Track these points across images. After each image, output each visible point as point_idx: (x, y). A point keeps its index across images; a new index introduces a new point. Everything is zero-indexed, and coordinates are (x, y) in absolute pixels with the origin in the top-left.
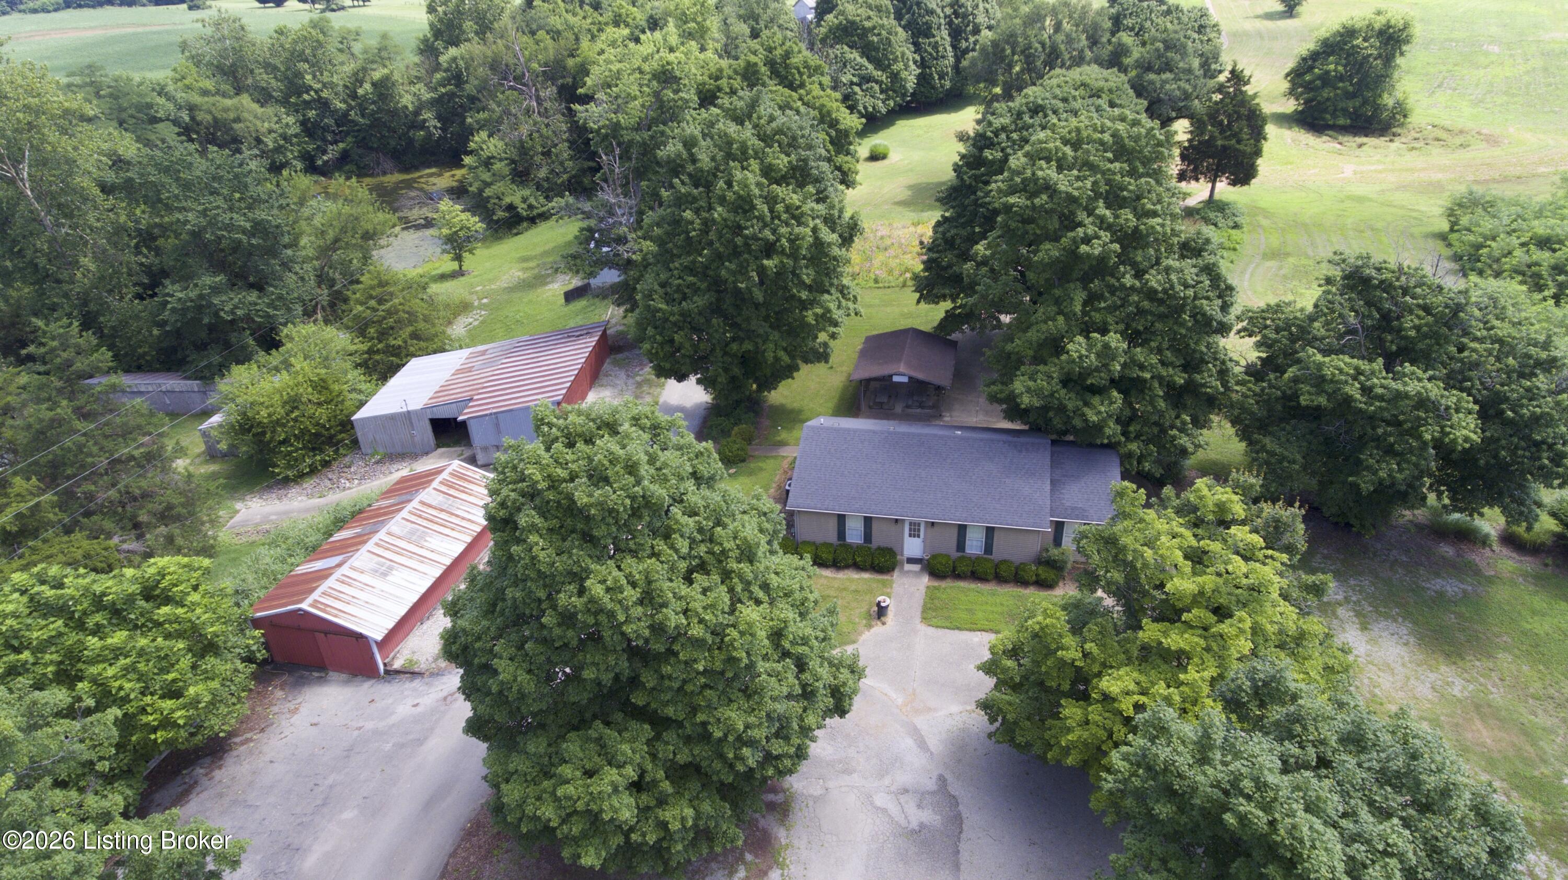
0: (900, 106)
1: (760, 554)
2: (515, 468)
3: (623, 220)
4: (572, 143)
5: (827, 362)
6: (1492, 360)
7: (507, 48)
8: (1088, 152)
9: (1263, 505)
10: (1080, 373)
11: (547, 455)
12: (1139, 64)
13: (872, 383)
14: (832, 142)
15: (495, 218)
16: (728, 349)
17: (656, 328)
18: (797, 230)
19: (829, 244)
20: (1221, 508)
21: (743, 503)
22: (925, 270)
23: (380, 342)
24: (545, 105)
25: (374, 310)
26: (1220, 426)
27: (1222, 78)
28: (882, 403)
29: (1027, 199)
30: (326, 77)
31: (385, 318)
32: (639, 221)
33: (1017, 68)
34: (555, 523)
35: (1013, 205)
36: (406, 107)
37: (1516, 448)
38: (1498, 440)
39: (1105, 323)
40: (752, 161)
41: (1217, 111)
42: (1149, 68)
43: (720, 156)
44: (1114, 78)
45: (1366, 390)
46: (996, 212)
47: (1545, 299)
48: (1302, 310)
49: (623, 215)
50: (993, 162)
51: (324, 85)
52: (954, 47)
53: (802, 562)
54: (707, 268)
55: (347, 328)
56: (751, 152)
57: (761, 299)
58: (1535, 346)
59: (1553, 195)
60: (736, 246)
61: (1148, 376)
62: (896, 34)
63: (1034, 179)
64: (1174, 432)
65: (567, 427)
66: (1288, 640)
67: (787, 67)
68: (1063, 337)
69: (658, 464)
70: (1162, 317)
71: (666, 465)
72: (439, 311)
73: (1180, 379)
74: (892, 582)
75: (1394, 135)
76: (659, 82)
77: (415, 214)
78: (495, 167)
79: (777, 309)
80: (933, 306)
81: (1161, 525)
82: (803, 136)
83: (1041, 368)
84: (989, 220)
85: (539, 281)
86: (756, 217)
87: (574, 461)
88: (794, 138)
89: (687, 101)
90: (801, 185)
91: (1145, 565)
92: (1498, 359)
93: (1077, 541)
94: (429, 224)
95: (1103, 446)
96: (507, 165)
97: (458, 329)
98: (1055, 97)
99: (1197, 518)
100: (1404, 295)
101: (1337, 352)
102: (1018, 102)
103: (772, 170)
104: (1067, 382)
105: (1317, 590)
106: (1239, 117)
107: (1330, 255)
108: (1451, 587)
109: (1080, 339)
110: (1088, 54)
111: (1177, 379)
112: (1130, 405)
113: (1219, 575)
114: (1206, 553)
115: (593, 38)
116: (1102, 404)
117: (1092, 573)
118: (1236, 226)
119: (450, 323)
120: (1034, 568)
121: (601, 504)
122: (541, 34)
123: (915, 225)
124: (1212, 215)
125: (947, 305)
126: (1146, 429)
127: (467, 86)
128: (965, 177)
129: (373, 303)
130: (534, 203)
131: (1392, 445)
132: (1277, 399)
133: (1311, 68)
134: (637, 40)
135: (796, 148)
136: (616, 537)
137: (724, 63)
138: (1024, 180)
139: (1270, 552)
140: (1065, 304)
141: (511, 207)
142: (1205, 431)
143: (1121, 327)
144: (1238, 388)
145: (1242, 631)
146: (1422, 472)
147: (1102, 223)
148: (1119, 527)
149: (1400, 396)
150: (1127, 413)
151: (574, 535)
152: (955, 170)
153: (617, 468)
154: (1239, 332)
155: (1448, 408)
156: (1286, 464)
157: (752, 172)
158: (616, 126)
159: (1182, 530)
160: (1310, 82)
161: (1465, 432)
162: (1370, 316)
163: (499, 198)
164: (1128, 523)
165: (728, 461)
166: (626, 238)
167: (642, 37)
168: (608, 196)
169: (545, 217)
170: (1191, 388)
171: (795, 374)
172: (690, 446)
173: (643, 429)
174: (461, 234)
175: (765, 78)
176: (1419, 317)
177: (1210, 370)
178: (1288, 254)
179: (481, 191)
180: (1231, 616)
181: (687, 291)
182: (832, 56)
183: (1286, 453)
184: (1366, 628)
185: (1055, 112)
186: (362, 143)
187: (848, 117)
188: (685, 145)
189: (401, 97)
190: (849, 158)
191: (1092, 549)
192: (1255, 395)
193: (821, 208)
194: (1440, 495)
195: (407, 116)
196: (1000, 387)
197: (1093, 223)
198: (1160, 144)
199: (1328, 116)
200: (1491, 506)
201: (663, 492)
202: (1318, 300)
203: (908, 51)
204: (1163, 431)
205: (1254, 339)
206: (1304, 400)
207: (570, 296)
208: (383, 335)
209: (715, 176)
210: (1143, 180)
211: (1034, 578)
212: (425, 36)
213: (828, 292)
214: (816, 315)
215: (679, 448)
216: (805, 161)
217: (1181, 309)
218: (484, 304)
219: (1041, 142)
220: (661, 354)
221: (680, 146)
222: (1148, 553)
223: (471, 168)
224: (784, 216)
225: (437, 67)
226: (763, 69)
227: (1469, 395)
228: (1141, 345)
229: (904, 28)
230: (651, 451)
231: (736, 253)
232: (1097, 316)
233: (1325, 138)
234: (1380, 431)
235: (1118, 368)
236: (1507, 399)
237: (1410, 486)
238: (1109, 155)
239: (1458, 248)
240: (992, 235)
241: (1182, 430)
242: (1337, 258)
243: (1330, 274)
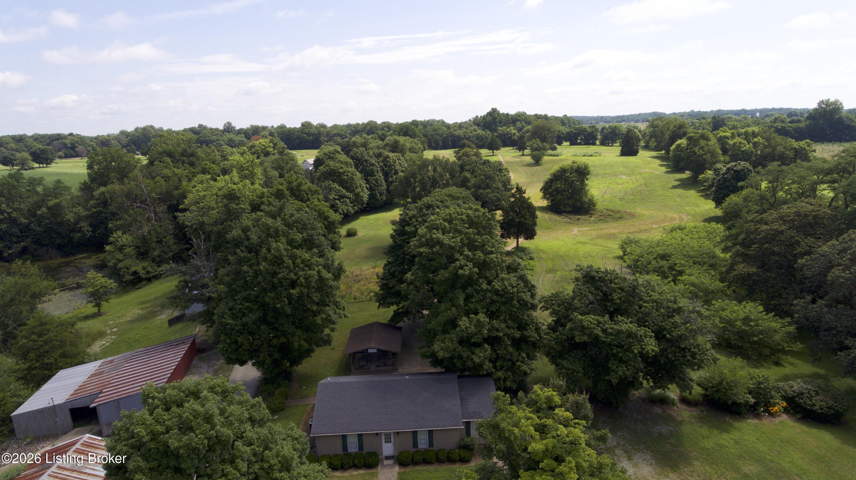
0: (361, 209)
1: (294, 465)
2: (127, 430)
3: (206, 275)
4: (175, 235)
5: (330, 345)
6: (654, 310)
7: (137, 186)
8: (456, 225)
9: (568, 395)
10: (467, 337)
11: (150, 418)
12: (474, 186)
13: (357, 355)
14: (326, 228)
15: (124, 280)
16: (271, 343)
17: (226, 335)
18: (309, 272)
19: (327, 279)
20: (549, 399)
21: (282, 434)
22: (381, 290)
23: (38, 361)
24: (159, 215)
25: (35, 341)
26: (541, 358)
27: (513, 191)
28: (363, 366)
29: (429, 249)
30: (16, 205)
31: (42, 346)
32: (216, 275)
33: (418, 189)
34: (155, 463)
35: (422, 253)
36: (69, 220)
37: (675, 352)
38: (666, 349)
39: (476, 309)
40: (281, 238)
41: (513, 206)
42: (480, 187)
43: (263, 236)
44: (464, 192)
45: (604, 331)
46: (414, 256)
47: (669, 282)
48: (568, 294)
49: (206, 272)
50: (411, 232)
51: (15, 210)
52: (386, 181)
53: (321, 467)
54: (257, 297)
55: (14, 355)
56: (280, 233)
57: (290, 312)
58: (671, 302)
59: (662, 236)
60: (274, 284)
61: (501, 334)
62: (356, 175)
63: (432, 239)
64: (519, 363)
65: (165, 398)
66: (595, 470)
67: (299, 191)
68: (456, 319)
69: (226, 414)
70: (503, 303)
71: (231, 414)
72: (82, 338)
73: (517, 335)
74: (377, 473)
75: (591, 214)
76: (227, 200)
77: (71, 281)
78: (125, 251)
79: (299, 317)
80: (387, 309)
81: (520, 414)
82: (310, 223)
83: (447, 336)
84: (412, 262)
85: (151, 315)
86: (285, 267)
87: (169, 420)
88: (305, 225)
89: (244, 209)
90: (310, 249)
91: (516, 438)
92: (657, 310)
93: (478, 429)
94: (79, 286)
95: (484, 376)
96: (134, 249)
97: (96, 347)
98: (437, 200)
99: (538, 407)
100: (611, 283)
101: (588, 314)
102: (419, 204)
103: (293, 242)
104: (461, 342)
105: (603, 439)
106: (523, 208)
107: (575, 267)
108: (664, 429)
109: (464, 318)
110: (451, 182)
111: (516, 335)
112: (495, 351)
113: (554, 437)
114: (545, 426)
115: (190, 180)
116: (481, 352)
117: (489, 447)
118: (531, 259)
119: (89, 345)
120: (457, 451)
121: (187, 446)
122: (158, 178)
123: (374, 268)
124: (519, 254)
125: (394, 308)
126: (505, 363)
127: (110, 207)
128: (397, 241)
129: (34, 337)
130: (151, 270)
131: (621, 358)
132: (565, 340)
133: (551, 186)
134: (215, 180)
135: (306, 230)
136: (198, 467)
137: (265, 190)
138: (426, 240)
139: (576, 421)
140: (455, 301)
141: (135, 273)
142: (534, 361)
143: (485, 310)
144: (545, 337)
145: (571, 468)
146: (637, 370)
147: (467, 258)
148: (499, 418)
149: (620, 332)
150: (494, 356)
151: (168, 470)
152: (392, 238)
153: (199, 420)
154: (541, 308)
155: (641, 336)
156: (575, 374)
157: (281, 243)
158: (202, 224)
159: (531, 415)
160: (552, 192)
161: (651, 347)
162: (598, 295)
163: (128, 269)
164: (503, 415)
165: (273, 411)
166: (208, 285)
167: (218, 178)
168: (197, 261)
169: (157, 277)
170: (524, 339)
171: (312, 354)
172: (247, 401)
173: (216, 393)
174: (101, 290)
175: (288, 197)
176: (619, 293)
177: (531, 329)
178: (557, 270)
179: (116, 265)
180: (564, 461)
181: (245, 311)
182: (324, 186)
183: (575, 368)
184: (631, 459)
185: (438, 207)
186: (37, 242)
187: (334, 215)
188: (242, 231)
189: (66, 214)
190: (336, 235)
191: (486, 433)
192: (555, 339)
193: (321, 260)
194: (648, 381)
195: (69, 225)
196: (427, 349)
197: (463, 259)
198: (489, 219)
199: (562, 207)
200: (672, 384)
201: (230, 432)
202: (574, 289)
203: (363, 183)
204: (514, 364)
205: (549, 311)
206: (577, 339)
207: (172, 322)
208: (39, 357)
209: (261, 247)
210: (484, 237)
211: (458, 458)
212: (85, 181)
213: (328, 305)
214: (322, 318)
215: (240, 403)
216: (312, 236)
217: (512, 299)
218: (114, 332)
219: (433, 221)
220: (230, 350)
221: (240, 232)
222: (516, 430)
223: (110, 252)
224: (301, 266)
225: (92, 197)
226: (287, 192)
227: (649, 328)
228: (496, 319)
229: (360, 172)
230: (222, 406)
231: (274, 287)
232: (472, 306)
233: (563, 217)
234: (615, 351)
235: (486, 332)
236: (665, 329)
237: (634, 378)
238: (467, 225)
239: (629, 262)
240: (414, 268)
241: (522, 362)
242: (578, 268)
243: (577, 276)
